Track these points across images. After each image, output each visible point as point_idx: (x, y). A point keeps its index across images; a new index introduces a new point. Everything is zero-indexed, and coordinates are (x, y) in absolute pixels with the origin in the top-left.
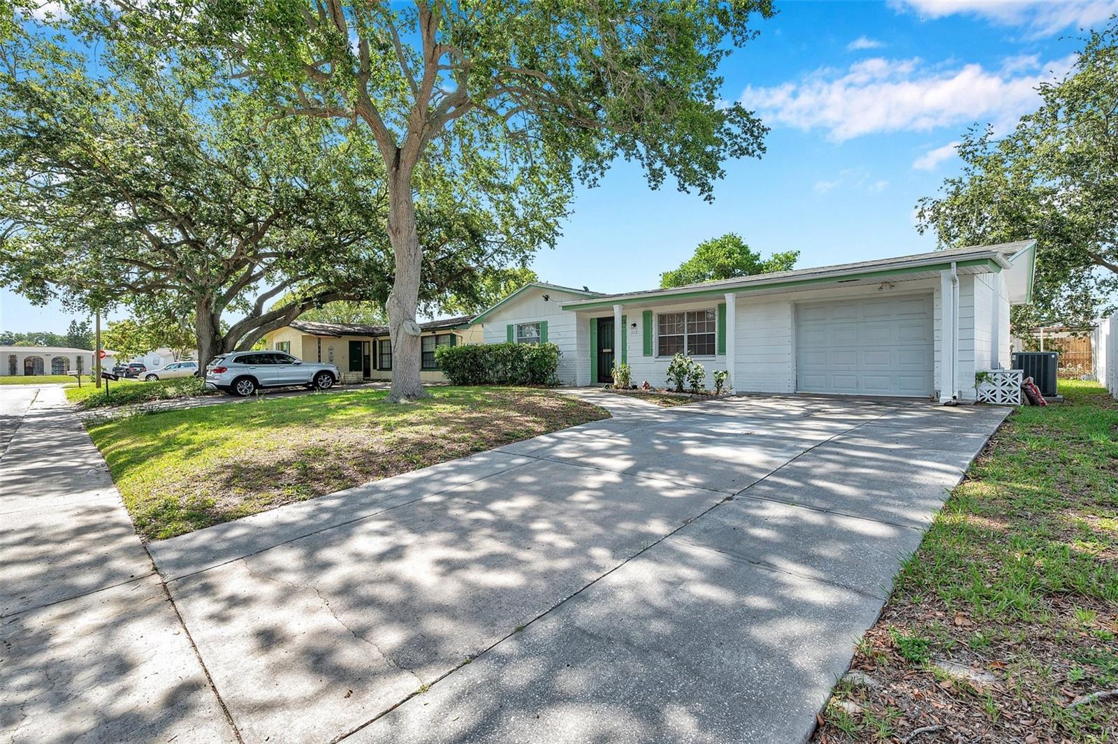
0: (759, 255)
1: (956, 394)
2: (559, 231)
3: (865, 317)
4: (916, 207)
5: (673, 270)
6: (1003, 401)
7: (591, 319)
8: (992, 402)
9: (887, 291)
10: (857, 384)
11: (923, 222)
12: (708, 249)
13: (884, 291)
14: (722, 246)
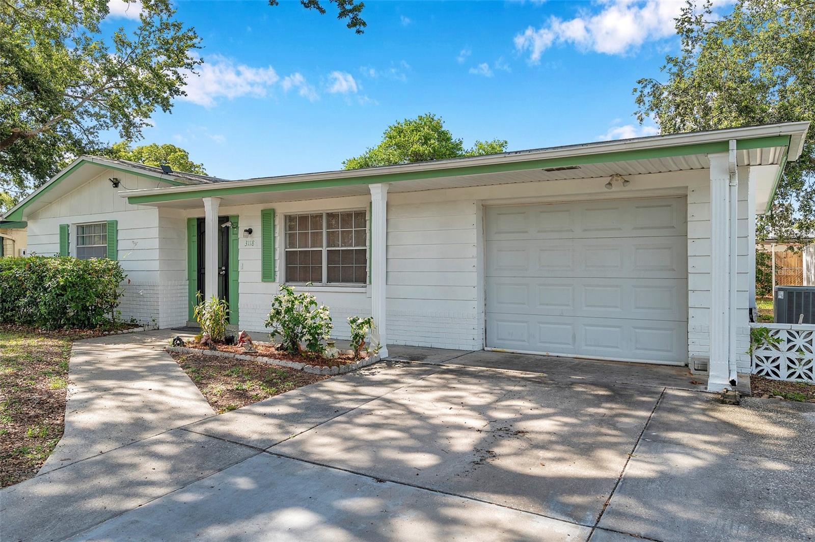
0: (461, 142)
1: (734, 377)
2: (182, 88)
3: (585, 230)
4: (635, 90)
5: (357, 156)
6: (789, 376)
7: (189, 220)
8: (774, 377)
9: (618, 191)
10: (574, 337)
11: (644, 108)
12: (400, 132)
13: (614, 189)
14: (417, 129)
